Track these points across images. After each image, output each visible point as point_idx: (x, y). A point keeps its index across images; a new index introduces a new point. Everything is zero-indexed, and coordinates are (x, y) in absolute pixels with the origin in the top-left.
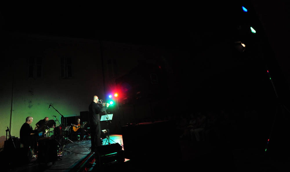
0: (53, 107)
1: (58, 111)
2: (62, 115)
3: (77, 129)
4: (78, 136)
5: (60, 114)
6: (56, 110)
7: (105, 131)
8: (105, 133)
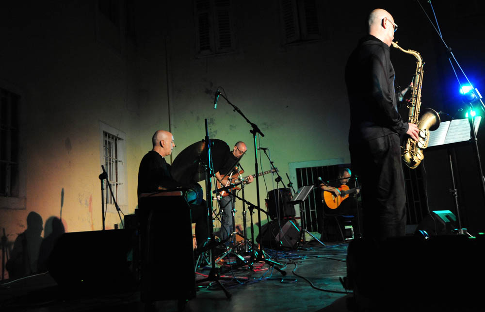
0: (227, 100)
1: (239, 112)
2: (254, 126)
3: (340, 200)
4: (347, 227)
5: (248, 121)
6: (236, 109)
7: (447, 216)
8: (446, 220)
